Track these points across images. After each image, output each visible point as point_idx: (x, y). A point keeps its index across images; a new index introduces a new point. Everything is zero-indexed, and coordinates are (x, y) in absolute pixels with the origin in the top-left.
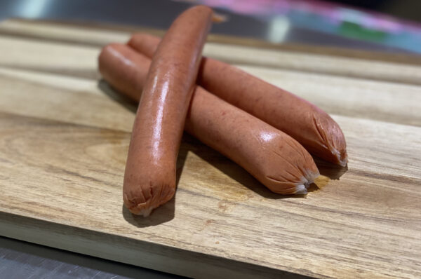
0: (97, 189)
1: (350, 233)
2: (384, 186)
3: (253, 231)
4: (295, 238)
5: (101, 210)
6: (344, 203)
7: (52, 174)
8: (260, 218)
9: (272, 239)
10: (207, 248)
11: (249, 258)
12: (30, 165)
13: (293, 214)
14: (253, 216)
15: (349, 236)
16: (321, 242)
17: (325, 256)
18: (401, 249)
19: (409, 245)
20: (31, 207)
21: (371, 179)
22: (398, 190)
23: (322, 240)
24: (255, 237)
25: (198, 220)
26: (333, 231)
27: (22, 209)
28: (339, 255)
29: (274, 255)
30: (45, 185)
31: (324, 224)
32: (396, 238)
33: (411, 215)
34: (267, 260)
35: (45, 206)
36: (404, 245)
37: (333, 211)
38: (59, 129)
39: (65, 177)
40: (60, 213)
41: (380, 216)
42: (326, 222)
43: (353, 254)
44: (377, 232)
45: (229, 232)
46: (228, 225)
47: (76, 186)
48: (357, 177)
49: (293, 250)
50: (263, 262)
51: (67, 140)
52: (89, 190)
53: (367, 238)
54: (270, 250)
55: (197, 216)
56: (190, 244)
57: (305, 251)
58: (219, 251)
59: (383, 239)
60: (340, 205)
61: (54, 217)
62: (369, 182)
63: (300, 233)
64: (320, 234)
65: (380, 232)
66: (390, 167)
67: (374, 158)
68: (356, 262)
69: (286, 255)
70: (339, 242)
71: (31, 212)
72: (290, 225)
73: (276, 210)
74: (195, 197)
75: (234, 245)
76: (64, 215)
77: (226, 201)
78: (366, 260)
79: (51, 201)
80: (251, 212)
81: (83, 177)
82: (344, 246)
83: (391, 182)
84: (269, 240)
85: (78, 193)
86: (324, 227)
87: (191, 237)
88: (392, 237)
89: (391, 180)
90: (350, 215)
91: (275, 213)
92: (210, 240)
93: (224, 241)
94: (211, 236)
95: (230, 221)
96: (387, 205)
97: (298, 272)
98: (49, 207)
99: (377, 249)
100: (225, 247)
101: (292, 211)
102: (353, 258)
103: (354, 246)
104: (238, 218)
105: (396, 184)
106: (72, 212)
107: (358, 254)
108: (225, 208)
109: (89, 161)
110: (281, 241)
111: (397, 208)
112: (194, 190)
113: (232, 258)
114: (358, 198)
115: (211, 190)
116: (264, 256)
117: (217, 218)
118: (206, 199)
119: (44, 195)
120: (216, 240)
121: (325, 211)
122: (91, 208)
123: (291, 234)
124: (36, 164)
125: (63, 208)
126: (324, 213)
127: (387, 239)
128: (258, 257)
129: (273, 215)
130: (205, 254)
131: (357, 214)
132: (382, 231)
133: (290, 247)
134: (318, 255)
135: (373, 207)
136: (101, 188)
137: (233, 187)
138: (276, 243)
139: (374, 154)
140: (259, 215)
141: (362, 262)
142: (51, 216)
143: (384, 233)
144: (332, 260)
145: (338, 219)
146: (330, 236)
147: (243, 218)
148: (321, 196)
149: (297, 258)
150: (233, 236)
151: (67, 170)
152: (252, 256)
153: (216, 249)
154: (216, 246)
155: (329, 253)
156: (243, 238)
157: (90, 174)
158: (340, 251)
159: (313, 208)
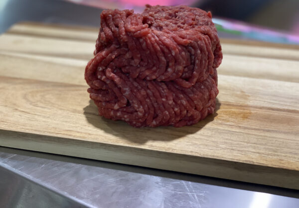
2: (285, 115)
3: (212, 141)
4: (238, 144)
6: (264, 125)
7: (77, 114)
9: (225, 145)
10: (187, 151)
11: (213, 156)
12: (61, 109)
13: (234, 132)
14: (210, 133)
15: (270, 142)
16: (254, 146)
17: (259, 153)
20: (69, 133)
22: (294, 117)
24: (214, 144)
26: (260, 140)
27: (64, 134)
28: (267, 152)
29: (228, 154)
30: (75, 121)
31: (254, 136)
34: (225, 156)
35: (78, 132)
37: (258, 130)
38: (73, 88)
40: (89, 135)
41: (287, 131)
43: (275, 152)
45: (198, 142)
46: (196, 138)
48: (268, 111)
49: (239, 151)
50: (223, 158)
51: (80, 95)
53: (282, 143)
54: (225, 151)
56: (176, 150)
57: (246, 151)
59: (291, 143)
60: (262, 126)
61: (86, 137)
62: (276, 113)
63: (241, 142)
64: (253, 142)
65: (288, 140)
66: (286, 105)
67: (276, 100)
68: (278, 155)
69: (235, 153)
70: (265, 146)
71: (70, 135)
72: (234, 138)
73: (224, 130)
75: (203, 149)
76: (93, 136)
78: (283, 154)
79: (81, 129)
84: (223, 146)
86: (254, 138)
87: (175, 146)
88: (296, 142)
90: (268, 131)
92: (188, 147)
93: (196, 147)
94: (187, 145)
96: (289, 125)
97: (245, 162)
98: (81, 133)
99: (289, 148)
100: (197, 151)
101: (233, 130)
102: (276, 154)
103: (275, 147)
105: (291, 114)
106: (97, 135)
110: (230, 146)
111: (295, 127)
113: (203, 156)
114: (271, 122)
116: (222, 154)
119: (76, 126)
120: (191, 147)
121: (253, 129)
123: (236, 143)
125: (90, 133)
127: (293, 143)
128: (219, 155)
129: (222, 132)
131: (273, 131)
133: (237, 149)
134: (255, 152)
135: (281, 126)
138: (228, 147)
139: (274, 98)
140: (213, 133)
141: (281, 156)
142: (84, 137)
143: (291, 140)
144: (263, 155)
145: (262, 133)
146: (259, 142)
148: (248, 121)
150: (200, 145)
152: (215, 154)
154: (192, 150)
155: (261, 151)
156: (208, 145)
158: (267, 150)
159: (245, 128)
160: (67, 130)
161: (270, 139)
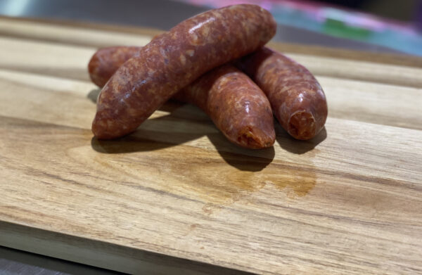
0: (79, 192)
1: (337, 237)
2: (371, 188)
3: (239, 235)
4: (281, 243)
5: (83, 215)
6: (332, 207)
7: (33, 177)
8: (245, 222)
9: (258, 244)
10: (192, 254)
11: (234, 264)
12: (9, 167)
13: (279, 218)
14: (238, 220)
15: (336, 240)
16: (307, 247)
17: (311, 261)
18: (389, 254)
19: (397, 249)
20: (10, 212)
21: (358, 181)
22: (385, 193)
23: (309, 245)
24: (241, 242)
25: (183, 224)
26: (319, 235)
27: (1, 214)
28: (326, 260)
29: (260, 261)
30: (25, 189)
31: (311, 228)
32: (384, 242)
33: (399, 218)
34: (253, 266)
35: (25, 211)
36: (391, 249)
37: (320, 215)
38: (40, 130)
39: (46, 180)
40: (41, 217)
41: (368, 220)
42: (312, 225)
43: (340, 259)
44: (364, 236)
45: (214, 237)
46: (213, 229)
47: (58, 190)
48: (345, 179)
49: (279, 255)
50: (249, 268)
51: (48, 141)
52: (71, 194)
53: (355, 243)
54: (256, 255)
55: (182, 221)
56: (174, 250)
57: (291, 257)
58: (203, 256)
59: (371, 243)
60: (327, 209)
61: (35, 222)
62: (356, 185)
63: (287, 238)
64: (307, 239)
65: (368, 237)
66: (376, 170)
67: (361, 160)
68: (343, 267)
69: (272, 260)
70: (326, 247)
71: (11, 216)
72: (276, 230)
73: (262, 214)
74: (179, 201)
75: (219, 251)
76: (45, 220)
77: (211, 205)
78: (354, 266)
79: (31, 205)
80: (236, 216)
81: (65, 180)
82: (331, 251)
83: (378, 185)
84: (255, 245)
85: (59, 197)
86: (310, 231)
87: (175, 243)
88: (380, 242)
89: (378, 182)
90: (337, 219)
91: (261, 217)
92: (195, 245)
93: (209, 246)
94: (196, 241)
95: (215, 225)
96: (375, 208)
98: (30, 212)
99: (365, 253)
100: (210, 252)
101: (278, 215)
102: (341, 264)
103: (341, 250)
104: (223, 223)
105: (383, 186)
106: (53, 217)
107: (345, 259)
108: (210, 212)
109: (70, 164)
110: (267, 245)
111: (384, 212)
112: (178, 193)
113: (217, 264)
114: (346, 201)
115: (195, 193)
116: (249, 261)
117: (201, 222)
118: (191, 202)
119: (24, 199)
120: (201, 245)
121: (312, 215)
122: (72, 212)
123: (278, 239)
124: (16, 166)
125: (44, 213)
126: (311, 217)
127: (375, 244)
128: (244, 263)
129: (259, 219)
130: (188, 260)
131: (344, 218)
132: (370, 235)
133: (277, 252)
134: (305, 260)
135: (360, 210)
136: (82, 191)
137: (217, 190)
138: (262, 248)
139: (359, 156)
140: (245, 219)
141: (349, 268)
142: (31, 221)
143: (373, 238)
144: (319, 266)
145: (325, 223)
146: (317, 240)
147: (229, 222)
148: (307, 199)
149: (284, 263)
150: (218, 241)
151: (48, 173)
152: (238, 261)
153: (200, 255)
154: (200, 251)
155: (317, 258)
156: (229, 243)
157: (72, 177)
158: (328, 256)
159: (299, 212)
160: (9, 207)
161: (338, 234)
